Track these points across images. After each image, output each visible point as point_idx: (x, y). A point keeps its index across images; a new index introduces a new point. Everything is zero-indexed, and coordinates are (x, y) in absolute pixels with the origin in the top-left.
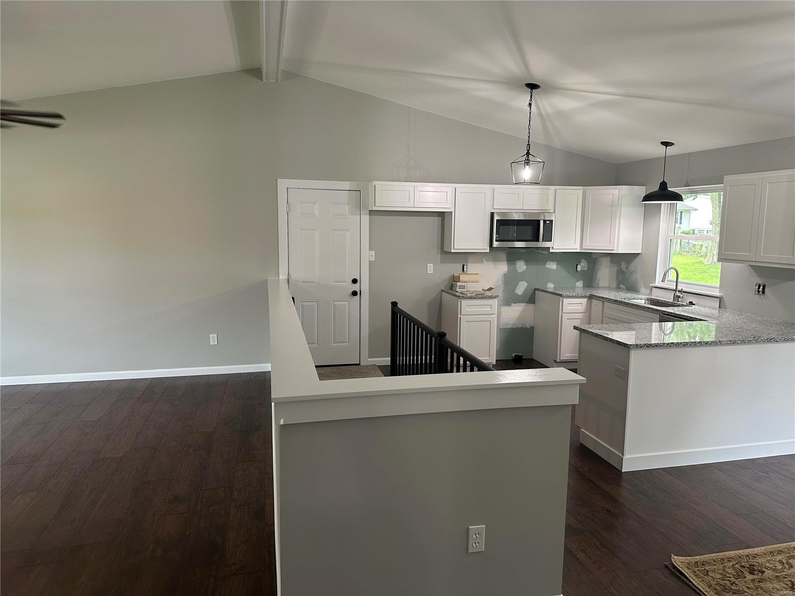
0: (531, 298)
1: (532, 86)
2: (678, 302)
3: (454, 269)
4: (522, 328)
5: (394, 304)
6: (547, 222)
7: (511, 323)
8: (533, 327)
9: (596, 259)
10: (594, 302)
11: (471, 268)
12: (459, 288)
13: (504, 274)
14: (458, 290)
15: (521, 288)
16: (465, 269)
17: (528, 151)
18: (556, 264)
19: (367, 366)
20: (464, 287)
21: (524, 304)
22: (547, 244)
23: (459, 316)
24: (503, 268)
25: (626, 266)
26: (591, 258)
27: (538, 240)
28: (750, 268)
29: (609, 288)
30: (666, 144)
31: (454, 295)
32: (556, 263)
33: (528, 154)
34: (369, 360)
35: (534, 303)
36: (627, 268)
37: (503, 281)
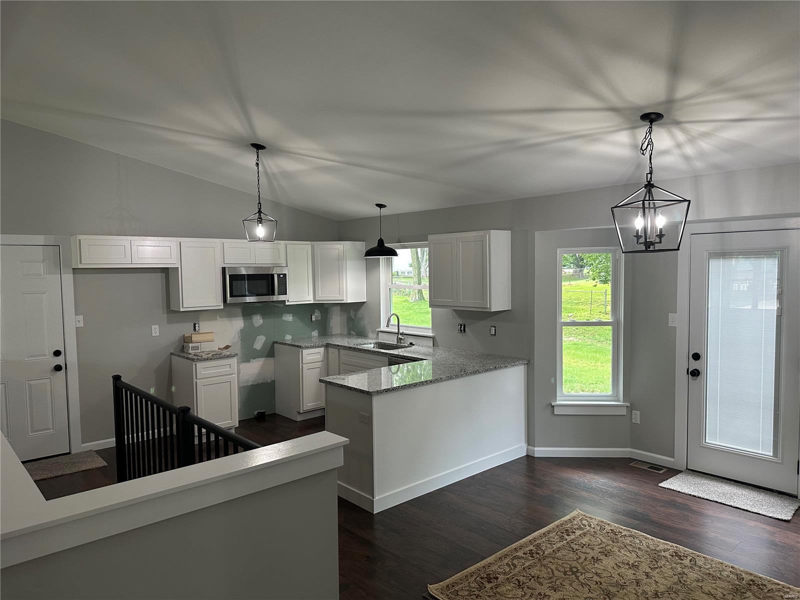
0: (270, 352)
1: (258, 147)
2: (401, 343)
3: (185, 329)
4: (262, 383)
5: (117, 378)
6: (281, 276)
7: (251, 379)
8: (274, 381)
9: (327, 308)
10: (330, 349)
11: (204, 326)
12: (192, 350)
13: (241, 330)
14: (190, 351)
15: (260, 343)
16: (197, 328)
17: (260, 209)
18: (293, 316)
19: (81, 454)
20: (197, 348)
21: (264, 358)
22: (282, 298)
23: (195, 380)
24: (238, 324)
26: (323, 308)
27: (273, 294)
28: (453, 312)
29: (341, 335)
30: (380, 206)
31: (187, 358)
32: (292, 315)
33: (260, 212)
34: (83, 445)
35: (274, 357)
36: (355, 315)
37: (240, 338)
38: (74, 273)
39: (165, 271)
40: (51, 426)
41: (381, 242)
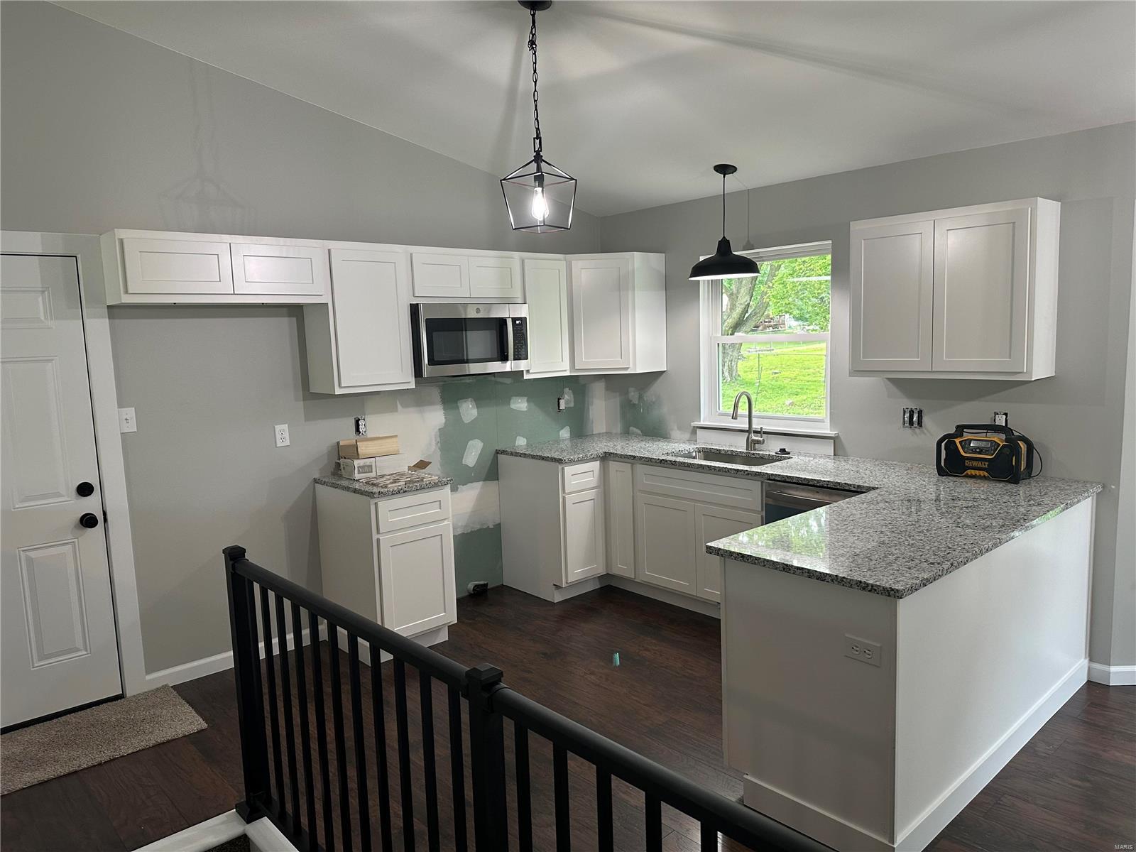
0: (491, 471)
2: (755, 450)
3: (339, 430)
4: (479, 530)
5: (235, 556)
6: (517, 322)
7: (460, 524)
8: (500, 524)
9: (584, 386)
10: (613, 466)
11: (375, 424)
13: (439, 429)
14: (357, 476)
15: (473, 454)
16: (362, 428)
18: (528, 401)
19: (146, 696)
20: (368, 469)
21: (481, 483)
23: (375, 536)
24: (435, 417)
25: (637, 396)
26: (577, 384)
27: (504, 358)
28: (889, 383)
30: (724, 169)
31: (355, 491)
32: (525, 399)
33: (538, 158)
34: (148, 677)
35: (498, 480)
36: (640, 397)
37: (439, 444)
38: (111, 317)
39: (295, 311)
40: (79, 644)
41: (724, 246)
